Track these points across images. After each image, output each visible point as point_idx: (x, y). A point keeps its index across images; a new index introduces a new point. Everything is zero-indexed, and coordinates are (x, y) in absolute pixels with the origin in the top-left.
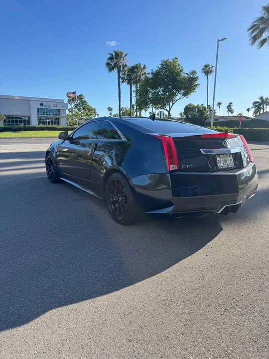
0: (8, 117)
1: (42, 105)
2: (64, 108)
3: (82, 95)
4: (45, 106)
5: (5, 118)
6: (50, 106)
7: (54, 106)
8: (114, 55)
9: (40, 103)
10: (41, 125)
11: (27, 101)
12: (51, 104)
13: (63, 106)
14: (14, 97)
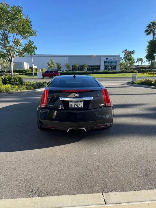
0: (89, 66)
1: (107, 59)
2: (119, 60)
3: (134, 51)
4: (109, 59)
5: (87, 67)
6: (111, 59)
7: (114, 59)
8: (151, 24)
9: (106, 57)
10: (106, 71)
11: (99, 57)
12: (112, 58)
13: (119, 59)
14: (93, 55)
